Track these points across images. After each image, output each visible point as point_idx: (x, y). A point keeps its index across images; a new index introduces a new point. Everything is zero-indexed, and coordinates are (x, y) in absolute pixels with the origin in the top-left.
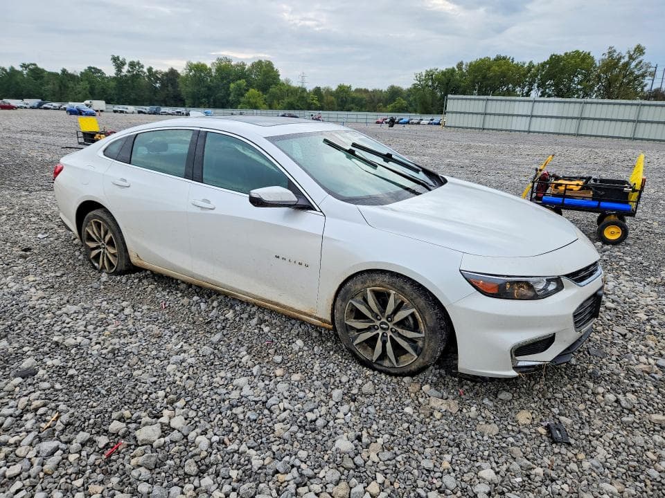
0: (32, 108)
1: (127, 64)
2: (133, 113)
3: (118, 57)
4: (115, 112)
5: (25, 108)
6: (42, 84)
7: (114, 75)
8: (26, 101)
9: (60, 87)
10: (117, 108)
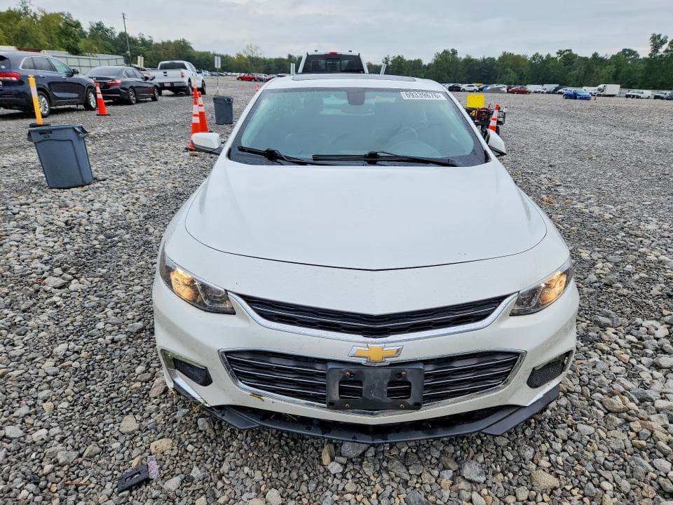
0: (549, 93)
1: (668, 43)
2: (648, 98)
3: (659, 36)
4: (628, 96)
5: (543, 93)
6: (569, 70)
7: (648, 57)
8: (546, 86)
9: (586, 72)
10: (632, 92)
